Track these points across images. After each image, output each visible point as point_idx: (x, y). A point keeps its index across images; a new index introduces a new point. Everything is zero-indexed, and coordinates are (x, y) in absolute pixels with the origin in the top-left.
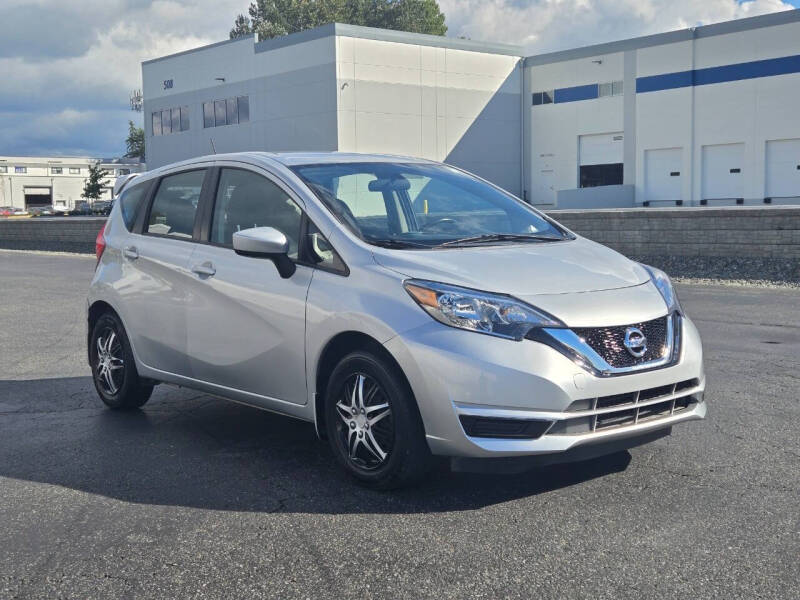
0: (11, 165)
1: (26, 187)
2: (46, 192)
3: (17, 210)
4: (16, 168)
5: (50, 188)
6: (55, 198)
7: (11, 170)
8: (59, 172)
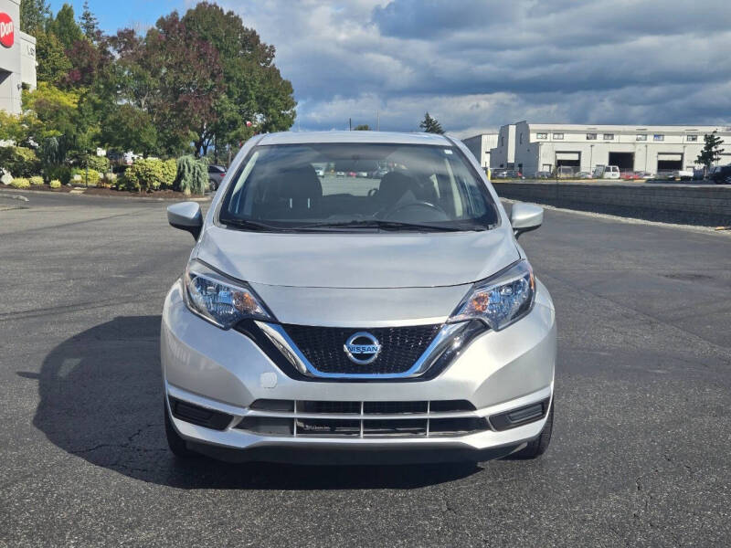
0: (650, 133)
1: (660, 154)
2: (678, 158)
3: (646, 175)
4: (655, 136)
5: (682, 154)
6: (685, 164)
7: (650, 138)
8: (693, 139)
